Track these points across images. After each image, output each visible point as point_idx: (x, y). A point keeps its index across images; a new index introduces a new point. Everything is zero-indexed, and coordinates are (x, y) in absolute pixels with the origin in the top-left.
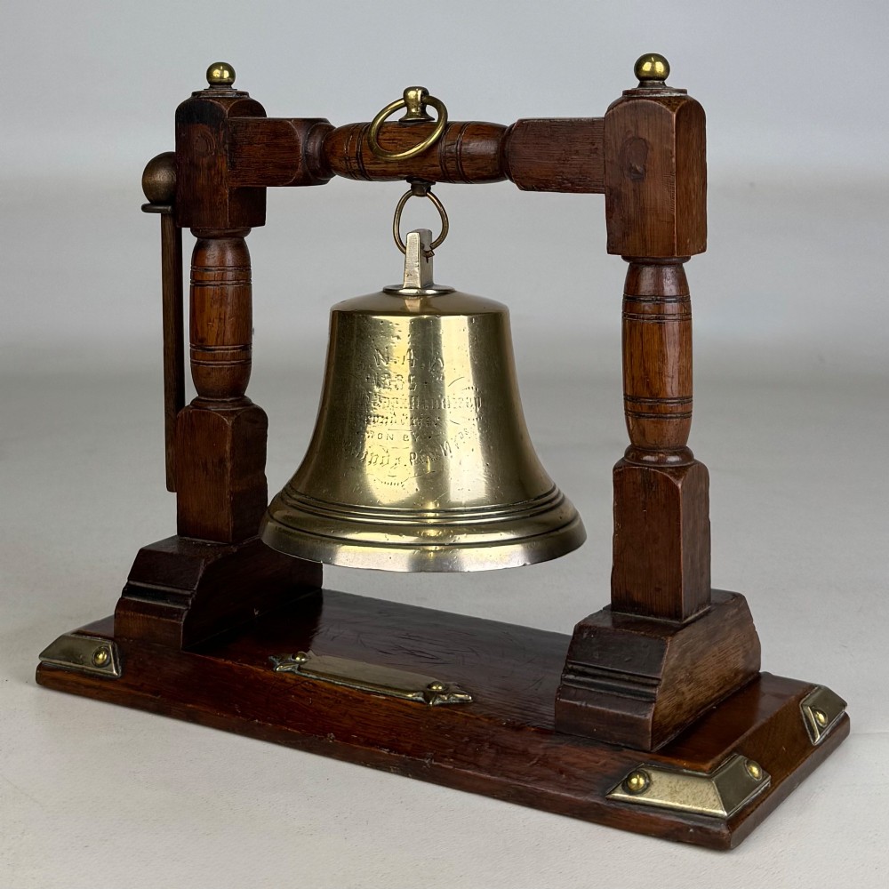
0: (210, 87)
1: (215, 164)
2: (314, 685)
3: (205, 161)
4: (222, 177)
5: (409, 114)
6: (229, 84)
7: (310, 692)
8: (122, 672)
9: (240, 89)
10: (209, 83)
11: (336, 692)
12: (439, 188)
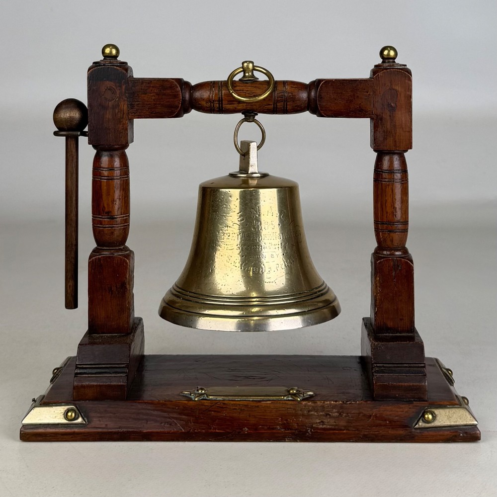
0: (104, 59)
1: (119, 106)
2: (224, 404)
3: (111, 104)
4: (123, 114)
5: (244, 76)
6: (116, 57)
7: (222, 408)
8: (88, 421)
9: (122, 60)
10: (104, 56)
11: (239, 405)
12: (260, 117)
